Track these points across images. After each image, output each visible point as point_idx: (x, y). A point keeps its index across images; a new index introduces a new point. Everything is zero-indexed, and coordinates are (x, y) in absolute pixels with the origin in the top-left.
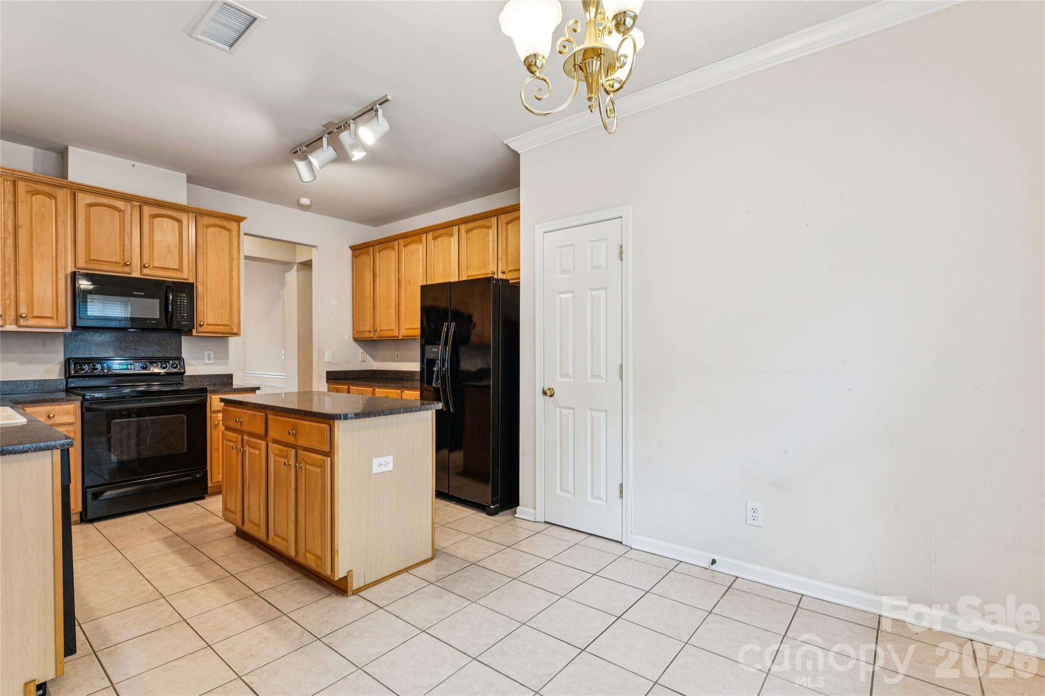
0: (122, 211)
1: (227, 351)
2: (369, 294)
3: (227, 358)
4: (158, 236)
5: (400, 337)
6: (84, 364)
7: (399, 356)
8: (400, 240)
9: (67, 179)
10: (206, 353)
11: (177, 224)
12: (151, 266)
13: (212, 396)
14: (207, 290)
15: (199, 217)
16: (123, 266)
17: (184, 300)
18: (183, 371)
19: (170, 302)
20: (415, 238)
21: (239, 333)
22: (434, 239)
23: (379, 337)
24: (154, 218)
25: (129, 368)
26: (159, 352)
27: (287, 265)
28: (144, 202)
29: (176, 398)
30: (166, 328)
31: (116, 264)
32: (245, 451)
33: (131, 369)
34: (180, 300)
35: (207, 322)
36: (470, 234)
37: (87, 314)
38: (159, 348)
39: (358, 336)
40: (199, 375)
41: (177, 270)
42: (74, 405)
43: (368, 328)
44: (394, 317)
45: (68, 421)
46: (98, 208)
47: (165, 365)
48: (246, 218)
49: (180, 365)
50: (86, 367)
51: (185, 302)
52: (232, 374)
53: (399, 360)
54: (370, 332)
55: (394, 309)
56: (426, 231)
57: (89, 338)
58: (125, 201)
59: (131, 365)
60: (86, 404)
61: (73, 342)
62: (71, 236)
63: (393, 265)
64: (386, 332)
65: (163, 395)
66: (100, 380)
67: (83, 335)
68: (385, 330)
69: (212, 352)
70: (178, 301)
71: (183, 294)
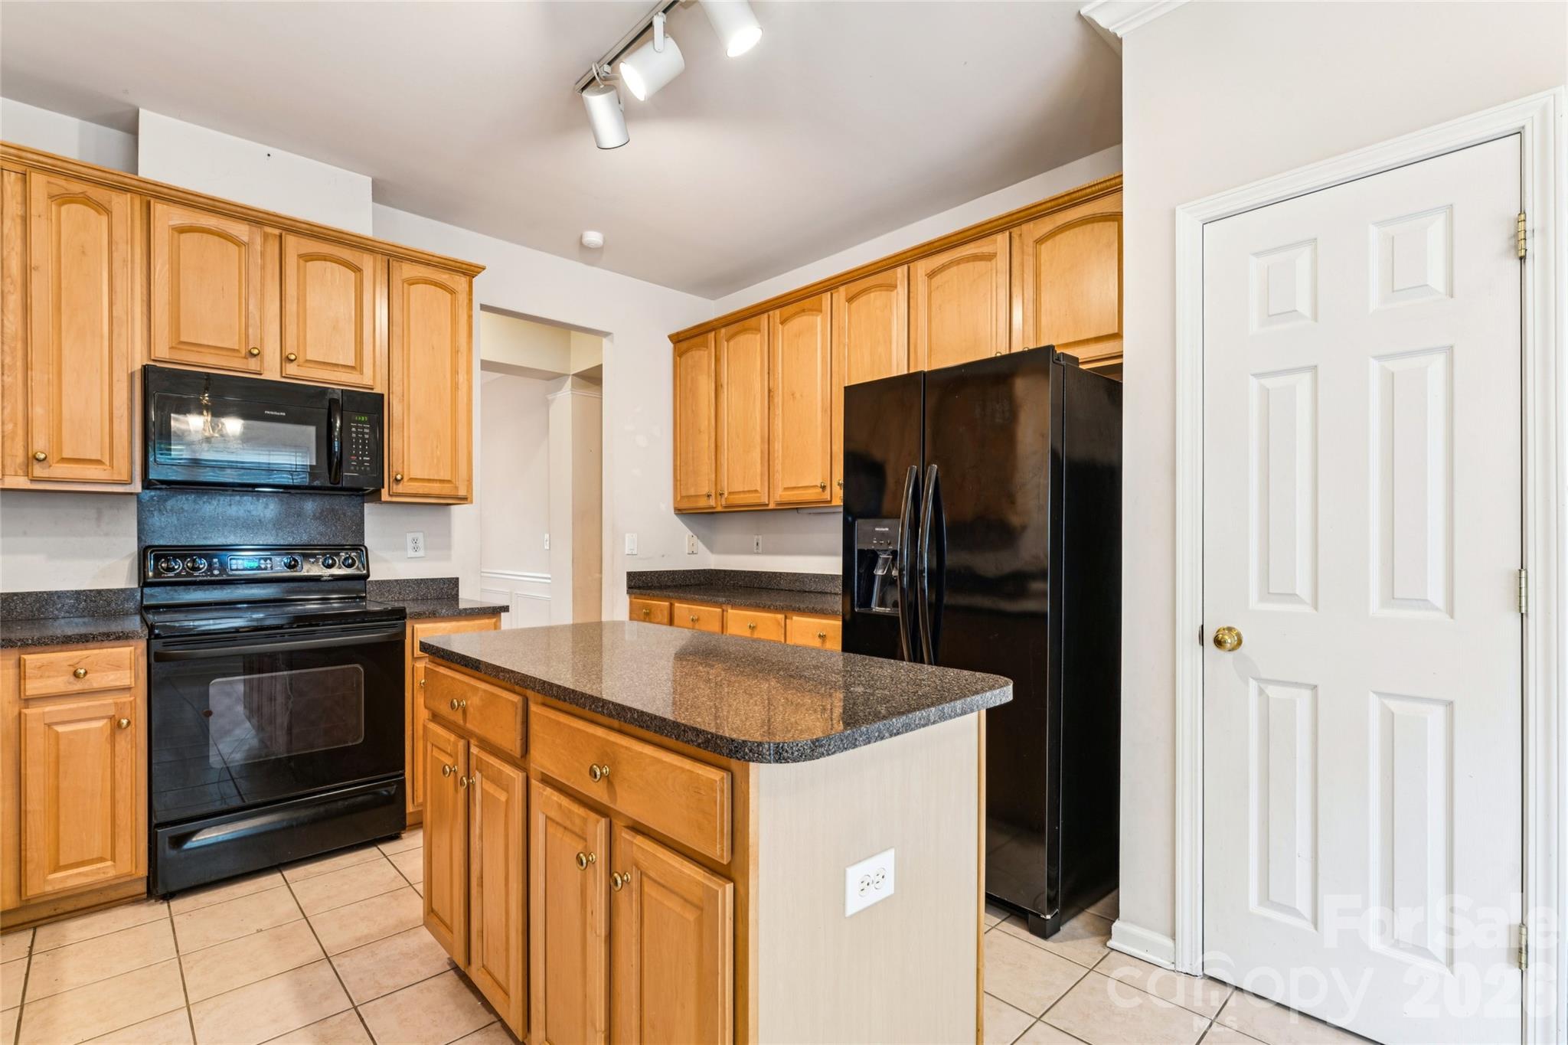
0: (245, 244)
1: (448, 533)
2: (706, 423)
3: (449, 547)
4: (313, 300)
5: (772, 506)
6: (175, 557)
7: (760, 545)
8: (771, 313)
9: (137, 174)
10: (410, 537)
11: (351, 275)
12: (301, 359)
13: (417, 626)
14: (409, 409)
15: (394, 263)
16: (245, 358)
17: (363, 428)
18: (365, 572)
19: (336, 434)
20: (806, 303)
21: (469, 496)
22: (850, 300)
23: (725, 507)
24: (306, 261)
25: (263, 566)
26: (321, 534)
27: (554, 378)
28: (289, 227)
29: (344, 630)
30: (329, 485)
31: (229, 353)
32: (474, 784)
33: (266, 569)
34: (357, 427)
35: (409, 475)
36: (938, 280)
37: (170, 455)
38: (320, 527)
39: (685, 505)
40: (397, 581)
41: (353, 368)
42: (132, 648)
43: (705, 490)
44: (759, 466)
45: (118, 684)
46: (196, 235)
47: (330, 562)
48: (484, 269)
49: (361, 562)
50: (178, 565)
51: (367, 433)
52: (457, 579)
53: (760, 550)
54: (709, 496)
55: (758, 450)
56: (830, 285)
57: (186, 507)
58: (249, 224)
59: (265, 560)
60: (157, 645)
61: (156, 513)
62: (142, 293)
63: (758, 363)
64: (742, 496)
65: (318, 625)
66: (205, 590)
67: (174, 499)
68: (739, 492)
69: (420, 536)
70: (354, 429)
71: (361, 416)
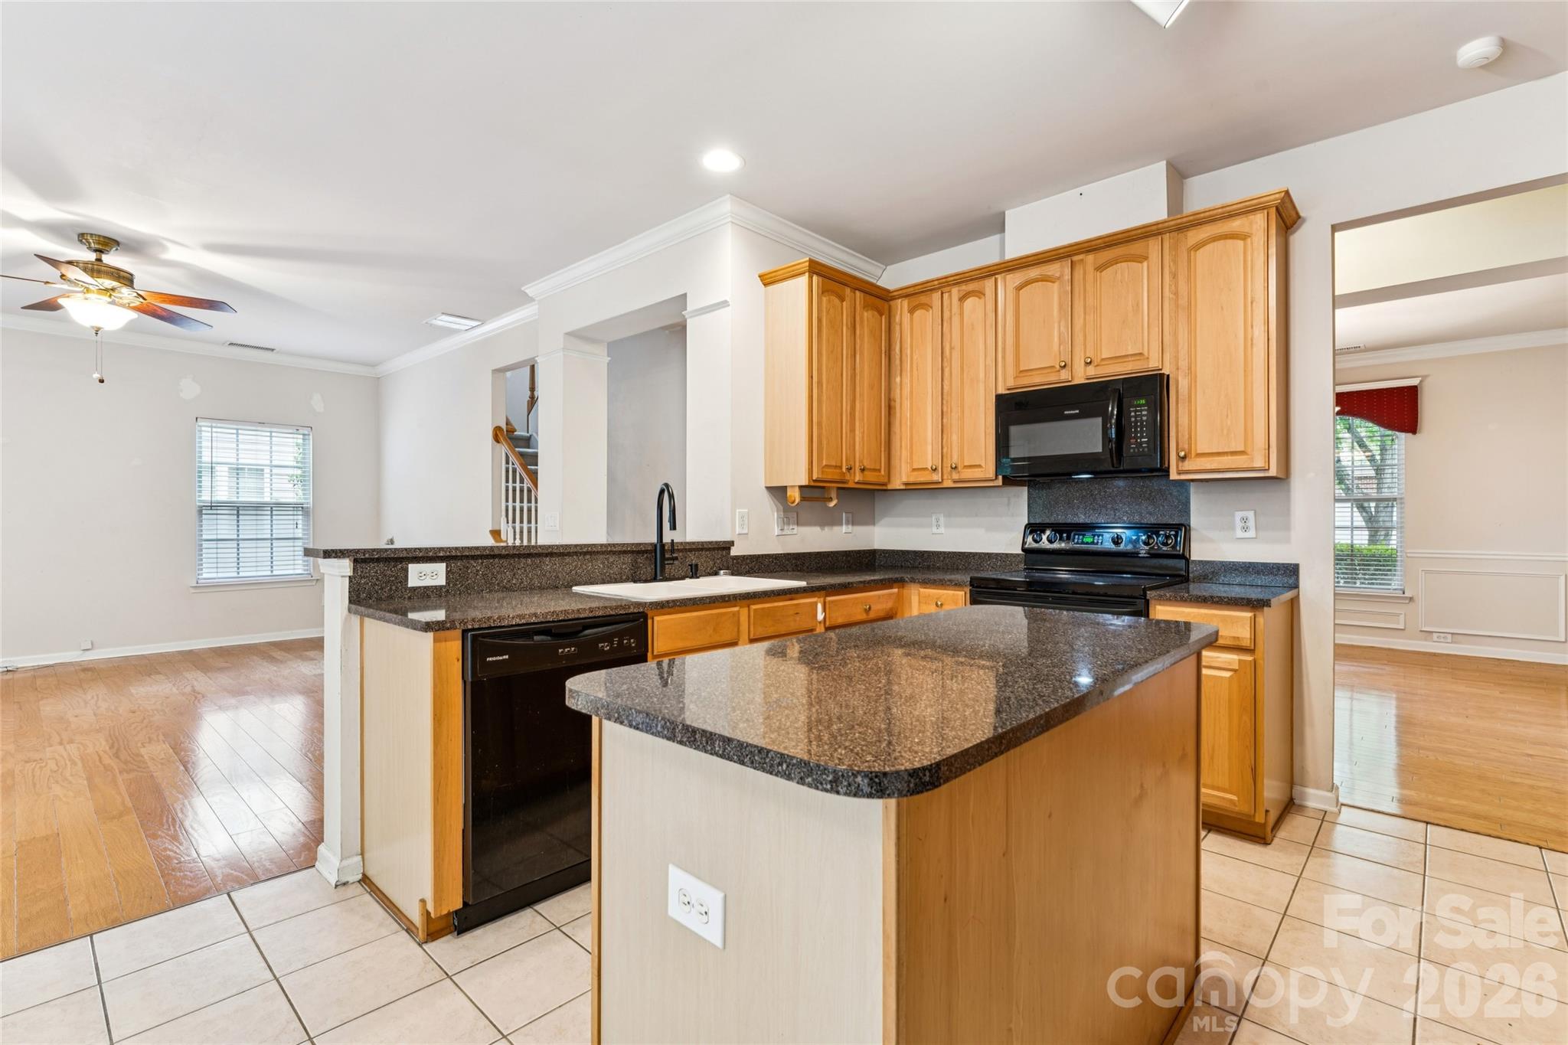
0: (1057, 279)
1: (1287, 512)
3: (1287, 527)
10: (1239, 515)
11: (1139, 266)
12: (1097, 360)
16: (1061, 370)
17: (1141, 411)
18: (1181, 551)
19: (1113, 421)
24: (1101, 271)
26: (1151, 514)
30: (1113, 469)
31: (1048, 370)
33: (1098, 544)
34: (1136, 411)
35: (1196, 450)
38: (1150, 508)
41: (1139, 357)
42: (963, 593)
46: (1030, 287)
49: (1176, 540)
51: (1144, 415)
52: (1298, 564)
58: (1060, 261)
69: (1250, 515)
70: (1133, 414)
71: (1139, 399)
